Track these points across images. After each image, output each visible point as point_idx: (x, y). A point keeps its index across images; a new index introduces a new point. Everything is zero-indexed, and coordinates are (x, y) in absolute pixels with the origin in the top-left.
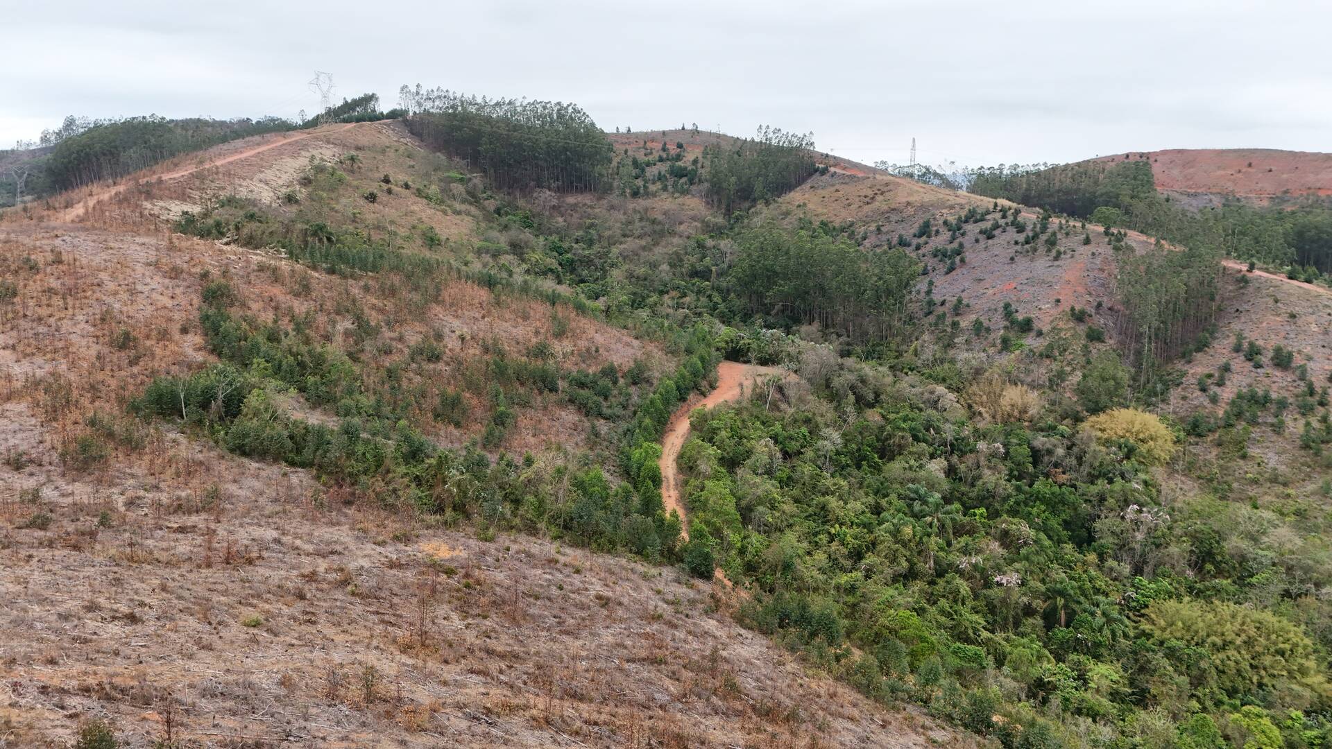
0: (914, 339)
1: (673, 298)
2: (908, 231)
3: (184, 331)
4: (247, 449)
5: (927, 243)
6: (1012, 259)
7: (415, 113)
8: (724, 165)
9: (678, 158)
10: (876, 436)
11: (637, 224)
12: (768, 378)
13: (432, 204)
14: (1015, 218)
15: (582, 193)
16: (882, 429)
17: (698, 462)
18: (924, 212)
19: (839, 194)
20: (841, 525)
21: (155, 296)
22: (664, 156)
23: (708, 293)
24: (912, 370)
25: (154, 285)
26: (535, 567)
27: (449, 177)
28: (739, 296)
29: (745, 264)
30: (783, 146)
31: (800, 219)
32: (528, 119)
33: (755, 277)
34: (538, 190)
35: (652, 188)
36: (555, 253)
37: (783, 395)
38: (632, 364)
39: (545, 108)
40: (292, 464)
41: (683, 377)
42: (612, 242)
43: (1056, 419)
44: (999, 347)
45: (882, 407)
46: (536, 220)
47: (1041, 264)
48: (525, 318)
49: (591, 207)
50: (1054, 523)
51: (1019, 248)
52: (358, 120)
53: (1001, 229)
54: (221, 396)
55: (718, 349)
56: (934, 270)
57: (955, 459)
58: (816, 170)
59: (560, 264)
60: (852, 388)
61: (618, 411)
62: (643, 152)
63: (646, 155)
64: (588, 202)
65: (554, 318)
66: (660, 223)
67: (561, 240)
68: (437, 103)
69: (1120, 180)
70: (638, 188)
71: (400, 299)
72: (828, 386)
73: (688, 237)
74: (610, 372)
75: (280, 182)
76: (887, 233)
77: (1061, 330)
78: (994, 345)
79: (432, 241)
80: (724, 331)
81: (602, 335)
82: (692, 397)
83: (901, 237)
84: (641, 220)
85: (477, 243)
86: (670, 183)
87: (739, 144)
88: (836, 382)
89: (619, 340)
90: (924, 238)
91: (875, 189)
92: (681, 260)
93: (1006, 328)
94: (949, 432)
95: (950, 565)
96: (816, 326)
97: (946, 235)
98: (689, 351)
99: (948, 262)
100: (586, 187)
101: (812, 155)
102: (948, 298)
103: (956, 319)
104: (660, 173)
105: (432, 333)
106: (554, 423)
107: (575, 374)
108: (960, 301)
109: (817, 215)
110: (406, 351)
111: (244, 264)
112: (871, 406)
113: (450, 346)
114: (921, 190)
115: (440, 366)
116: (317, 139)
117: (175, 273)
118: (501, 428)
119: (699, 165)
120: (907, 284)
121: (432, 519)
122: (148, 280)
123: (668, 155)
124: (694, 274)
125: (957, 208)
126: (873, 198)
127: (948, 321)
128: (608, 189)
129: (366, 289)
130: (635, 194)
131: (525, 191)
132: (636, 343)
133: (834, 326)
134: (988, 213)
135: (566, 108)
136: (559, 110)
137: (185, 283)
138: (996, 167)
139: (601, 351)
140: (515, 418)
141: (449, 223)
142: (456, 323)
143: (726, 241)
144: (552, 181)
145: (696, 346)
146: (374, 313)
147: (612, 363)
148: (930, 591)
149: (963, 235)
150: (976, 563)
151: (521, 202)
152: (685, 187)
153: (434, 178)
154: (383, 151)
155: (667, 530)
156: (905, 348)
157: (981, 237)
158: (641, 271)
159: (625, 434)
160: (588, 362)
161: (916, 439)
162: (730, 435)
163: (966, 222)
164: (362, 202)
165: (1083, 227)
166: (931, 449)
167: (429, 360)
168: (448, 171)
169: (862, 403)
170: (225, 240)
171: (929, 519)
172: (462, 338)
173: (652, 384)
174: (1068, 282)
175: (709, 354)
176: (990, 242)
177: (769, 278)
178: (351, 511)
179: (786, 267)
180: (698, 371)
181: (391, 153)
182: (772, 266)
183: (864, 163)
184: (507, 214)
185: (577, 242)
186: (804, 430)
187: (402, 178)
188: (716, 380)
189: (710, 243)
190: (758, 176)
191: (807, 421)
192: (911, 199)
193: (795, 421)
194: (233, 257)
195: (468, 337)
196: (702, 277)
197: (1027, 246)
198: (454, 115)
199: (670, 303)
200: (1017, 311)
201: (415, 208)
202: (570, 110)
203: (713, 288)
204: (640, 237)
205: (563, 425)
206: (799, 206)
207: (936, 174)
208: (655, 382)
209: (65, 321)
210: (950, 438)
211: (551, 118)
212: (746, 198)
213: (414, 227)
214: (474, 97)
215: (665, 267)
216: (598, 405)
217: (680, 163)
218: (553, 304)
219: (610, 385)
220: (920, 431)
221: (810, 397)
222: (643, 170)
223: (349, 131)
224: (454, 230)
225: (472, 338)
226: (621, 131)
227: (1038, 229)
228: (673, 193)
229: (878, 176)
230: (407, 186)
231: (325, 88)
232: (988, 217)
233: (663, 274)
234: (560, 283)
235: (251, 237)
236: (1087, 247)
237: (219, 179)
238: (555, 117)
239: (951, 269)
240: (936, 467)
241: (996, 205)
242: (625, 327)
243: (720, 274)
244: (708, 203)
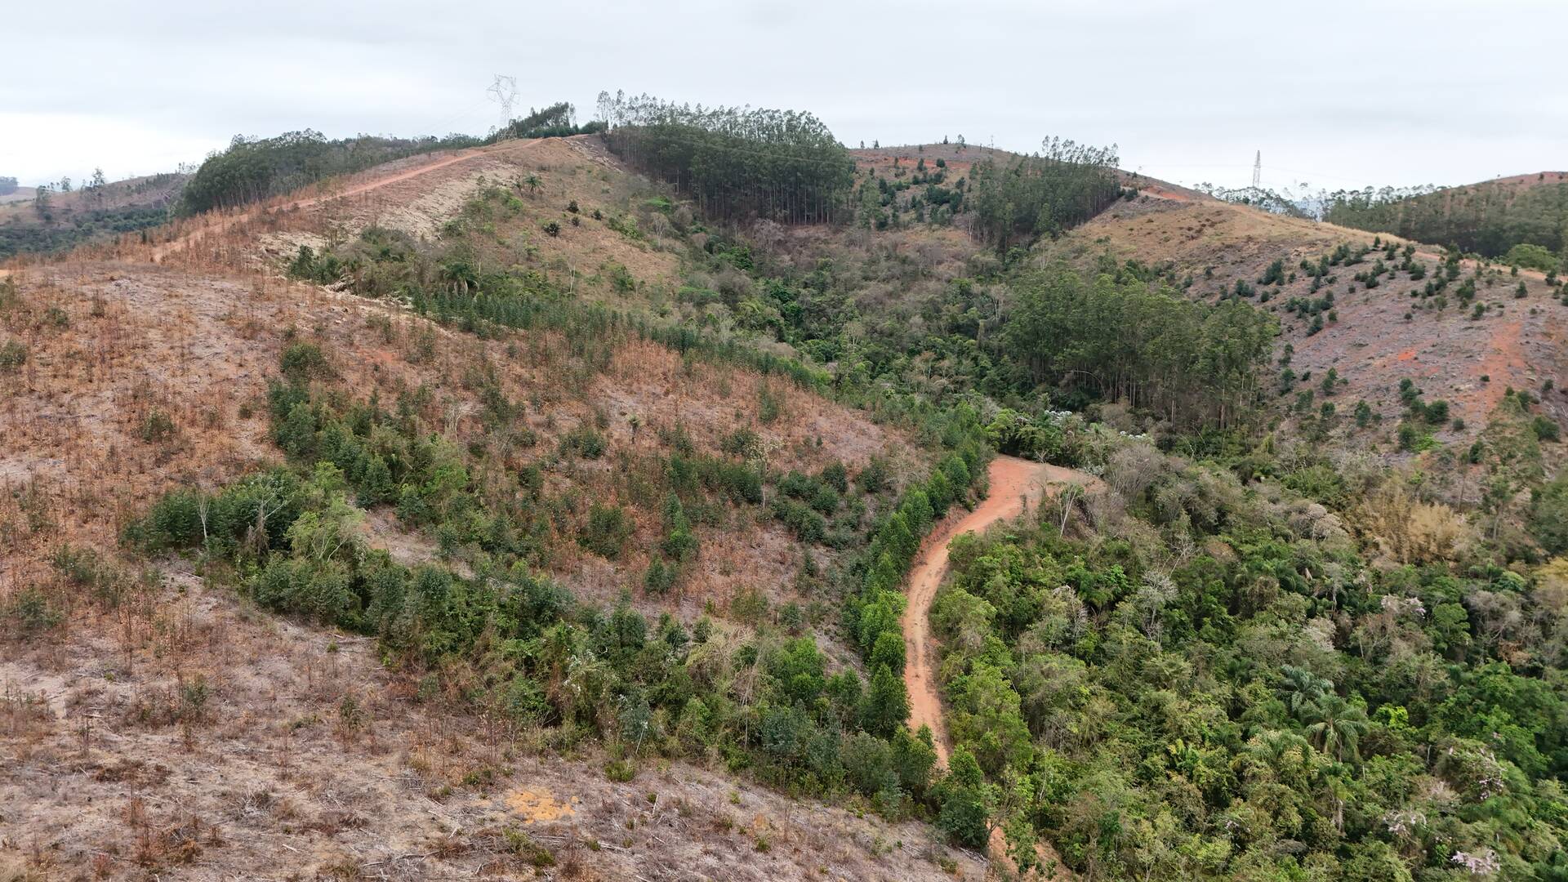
0: (1265, 427)
1: (927, 361)
2: (1251, 276)
3: (245, 414)
4: (285, 604)
5: (1277, 292)
6: (1408, 317)
7: (615, 126)
8: (998, 189)
9: (939, 178)
10: (1224, 579)
11: (883, 264)
12: (1062, 489)
13: (628, 238)
14: (1409, 259)
15: (814, 224)
16: (1232, 568)
17: (962, 625)
18: (1273, 250)
19: (1152, 226)
20: (1186, 740)
21: (217, 363)
22: (921, 176)
23: (973, 354)
24: (1267, 473)
25: (220, 347)
26: (692, 837)
27: (650, 204)
28: (1014, 359)
29: (1025, 318)
30: (1076, 164)
31: (1101, 258)
32: (751, 132)
33: (1037, 334)
34: (760, 220)
35: (904, 217)
36: (777, 301)
37: (1084, 511)
38: (867, 463)
39: (772, 118)
40: (349, 627)
41: (939, 484)
42: (850, 287)
43: (1498, 559)
44: (1397, 444)
45: (1230, 533)
46: (756, 258)
47: (1453, 325)
48: (725, 393)
49: (826, 242)
50: (1524, 741)
51: (1417, 301)
52: (547, 135)
53: (1387, 275)
54: (263, 518)
55: (989, 441)
56: (1290, 329)
57: (1345, 619)
58: (1120, 194)
59: (783, 315)
60: (1187, 504)
61: (846, 533)
62: (893, 171)
63: (896, 176)
64: (822, 236)
65: (763, 394)
66: (912, 262)
67: (786, 284)
68: (642, 113)
69: (1539, 208)
70: (886, 218)
71: (554, 368)
72: (1149, 499)
73: (949, 281)
74: (836, 476)
75: (442, 210)
76: (1220, 278)
77: (1505, 426)
78: (1387, 441)
79: (623, 285)
80: (999, 414)
81: (828, 417)
82: (951, 512)
83: (1240, 283)
84: (888, 258)
85: (680, 287)
86: (927, 212)
87: (1018, 161)
88: (1163, 495)
89: (852, 426)
90: (1273, 285)
91: (1202, 219)
92: (938, 311)
93: (1405, 416)
94: (1336, 575)
95: (1371, 821)
96: (1123, 405)
97: (1304, 282)
98: (949, 444)
99: (1312, 319)
100: (820, 216)
101: (1115, 174)
102: (1313, 370)
103: (1329, 401)
104: (914, 199)
105: (593, 416)
106: (752, 552)
107: (785, 477)
108: (1332, 375)
109: (1122, 253)
110: (556, 441)
111: (351, 318)
112: (1215, 531)
113: (616, 435)
114: (1267, 220)
115: (601, 465)
116: (493, 157)
117: (251, 330)
118: (674, 563)
119: (965, 188)
120: (1258, 351)
121: (541, 735)
122: (212, 340)
123: (925, 176)
124: (955, 328)
125: (1321, 246)
126: (1200, 231)
127: (1318, 403)
128: (847, 220)
129: (511, 353)
130: (882, 225)
131: (745, 222)
132: (874, 430)
133: (1147, 405)
134: (1366, 251)
135: (799, 118)
136: (789, 121)
137: (262, 346)
138: (1362, 190)
139: (824, 441)
140: (696, 546)
141: (646, 263)
142: (628, 402)
143: (999, 287)
144: (777, 210)
145: (958, 435)
146: (517, 388)
147: (839, 462)
148: (1341, 869)
149: (1331, 282)
150: (1417, 825)
151: (739, 237)
152: (946, 216)
153: (633, 205)
154: (573, 173)
155: (914, 761)
156: (1252, 440)
157: (1358, 285)
158: (886, 324)
159: (854, 572)
160: (806, 459)
161: (1286, 585)
162: (1008, 580)
163: (1334, 264)
164: (541, 235)
165: (1514, 272)
166: (1309, 603)
167: (584, 456)
168: (650, 196)
169: (1202, 527)
170: (339, 284)
171: (1320, 726)
172: (634, 425)
173: (894, 493)
174: (1498, 352)
175: (978, 450)
176: (1372, 291)
177: (1057, 336)
178: (417, 716)
179: (1081, 322)
180: (961, 476)
181: (582, 176)
182: (1062, 321)
183: (1183, 185)
184: (720, 250)
185: (806, 286)
186: (1118, 569)
187: (594, 205)
188: (986, 487)
189: (976, 288)
190: (1043, 201)
191: (1122, 555)
192: (1252, 233)
193: (1104, 553)
194: (337, 309)
195: (643, 423)
196: (966, 333)
197: (1430, 299)
198: (661, 128)
199: (923, 367)
200: (1421, 392)
201: (606, 243)
202: (803, 120)
203: (980, 348)
204: (886, 280)
205: (764, 555)
206: (1100, 241)
207: (1279, 200)
208: (900, 491)
209: (85, 398)
210: (1337, 586)
211: (780, 131)
212: (1025, 231)
213: (602, 268)
214: (687, 105)
215: (917, 319)
216: (817, 526)
217: (938, 186)
218: (766, 372)
219: (835, 495)
220: (1291, 574)
221: (1126, 519)
222: (893, 195)
223: (533, 148)
224: (652, 271)
225: (649, 424)
226: (866, 146)
227: (1444, 274)
228: (931, 224)
229: (1205, 203)
230: (598, 216)
231: (507, 94)
232: (1366, 258)
233: (914, 329)
234: (781, 339)
235: (371, 282)
236: (1521, 302)
237: (367, 206)
238: (784, 129)
239: (1316, 329)
240: (1319, 632)
241: (1378, 241)
242: (861, 407)
243: (990, 329)
244: (975, 237)
